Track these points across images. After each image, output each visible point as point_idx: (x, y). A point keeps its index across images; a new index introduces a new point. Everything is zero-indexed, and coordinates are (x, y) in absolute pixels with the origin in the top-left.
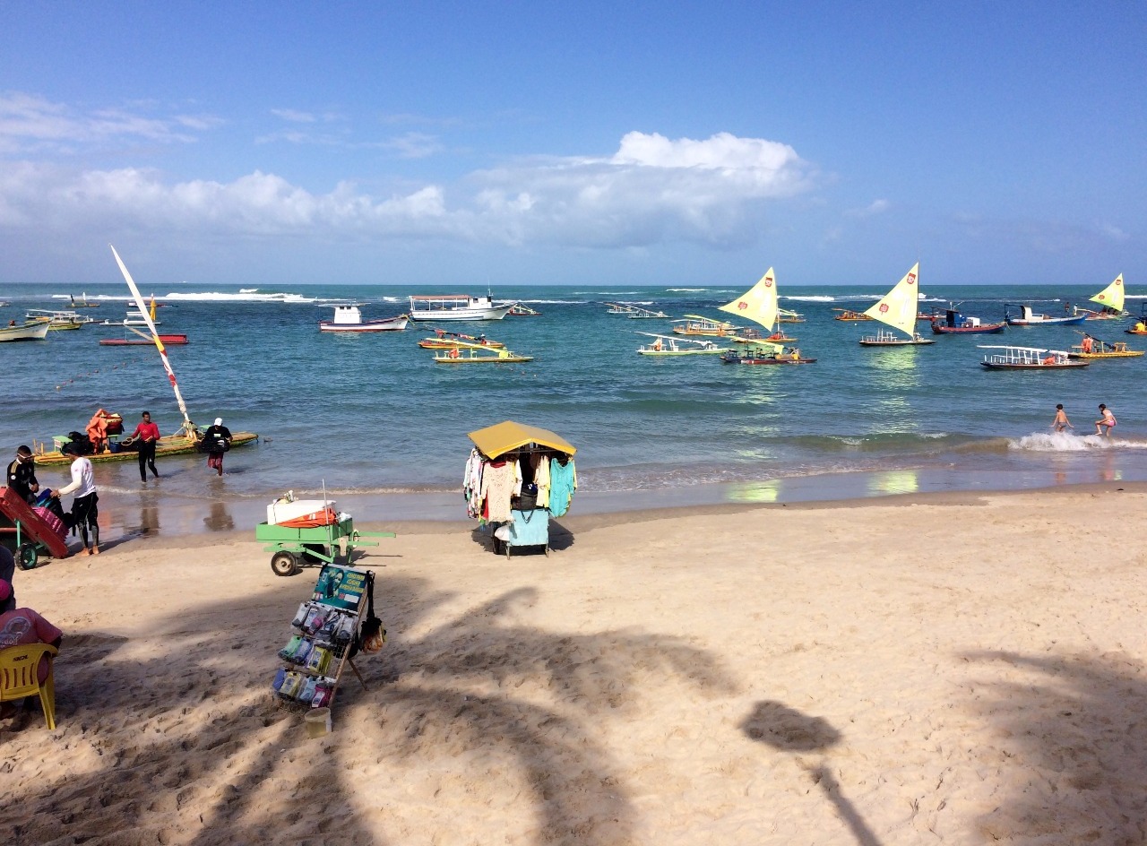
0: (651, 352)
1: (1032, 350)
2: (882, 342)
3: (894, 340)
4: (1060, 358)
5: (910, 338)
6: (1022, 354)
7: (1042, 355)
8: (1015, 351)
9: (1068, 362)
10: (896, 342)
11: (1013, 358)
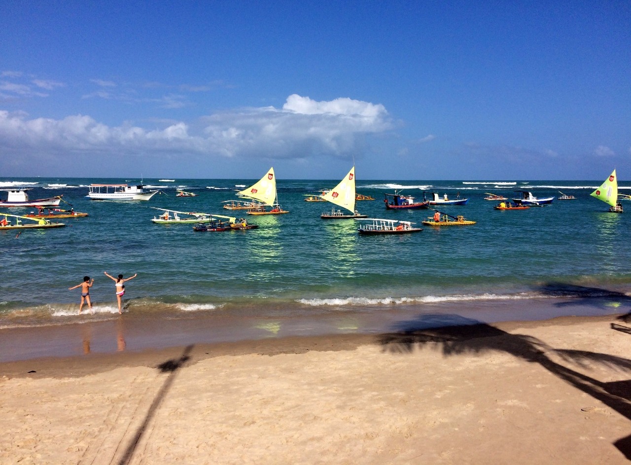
0: (160, 220)
1: (389, 221)
2: (334, 216)
3: (341, 215)
4: (406, 226)
5: (353, 214)
6: (383, 224)
7: (395, 224)
8: (379, 222)
9: (410, 229)
10: (343, 216)
11: (377, 226)
